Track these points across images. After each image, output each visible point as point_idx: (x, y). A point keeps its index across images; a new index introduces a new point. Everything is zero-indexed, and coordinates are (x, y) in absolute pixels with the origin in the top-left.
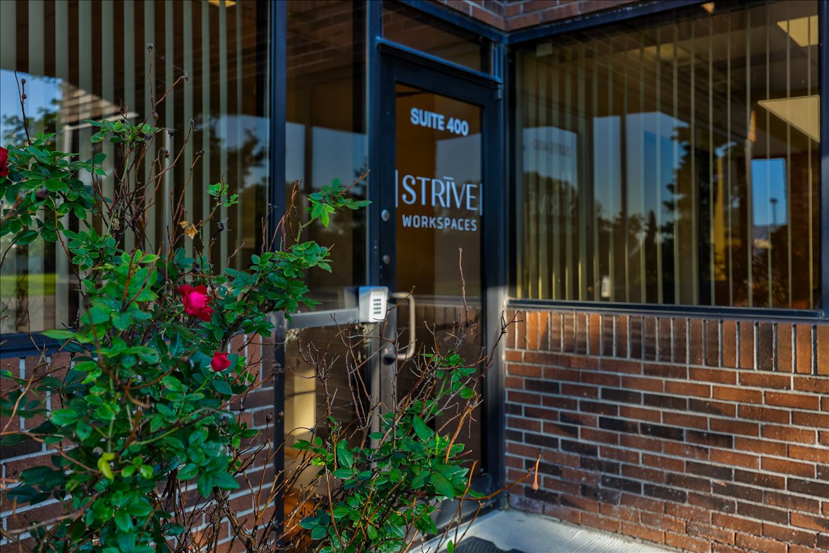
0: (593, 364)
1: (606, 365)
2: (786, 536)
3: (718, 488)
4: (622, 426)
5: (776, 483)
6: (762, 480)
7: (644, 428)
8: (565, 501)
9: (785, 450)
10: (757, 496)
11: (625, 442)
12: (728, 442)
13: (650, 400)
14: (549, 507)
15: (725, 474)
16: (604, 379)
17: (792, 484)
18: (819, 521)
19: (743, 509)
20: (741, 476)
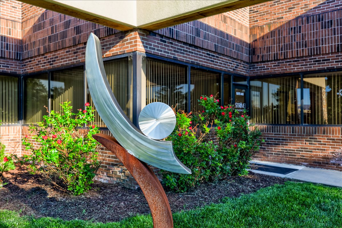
0: (265, 134)
1: (267, 134)
2: (296, 158)
3: (286, 152)
4: (270, 144)
5: (294, 150)
6: (292, 150)
7: (274, 144)
8: (260, 157)
9: (295, 145)
10: (291, 153)
11: (271, 146)
12: (287, 145)
13: (275, 139)
14: (257, 159)
15: (287, 150)
16: (267, 136)
17: (297, 150)
18: (300, 156)
19: (290, 155)
20: (289, 150)
